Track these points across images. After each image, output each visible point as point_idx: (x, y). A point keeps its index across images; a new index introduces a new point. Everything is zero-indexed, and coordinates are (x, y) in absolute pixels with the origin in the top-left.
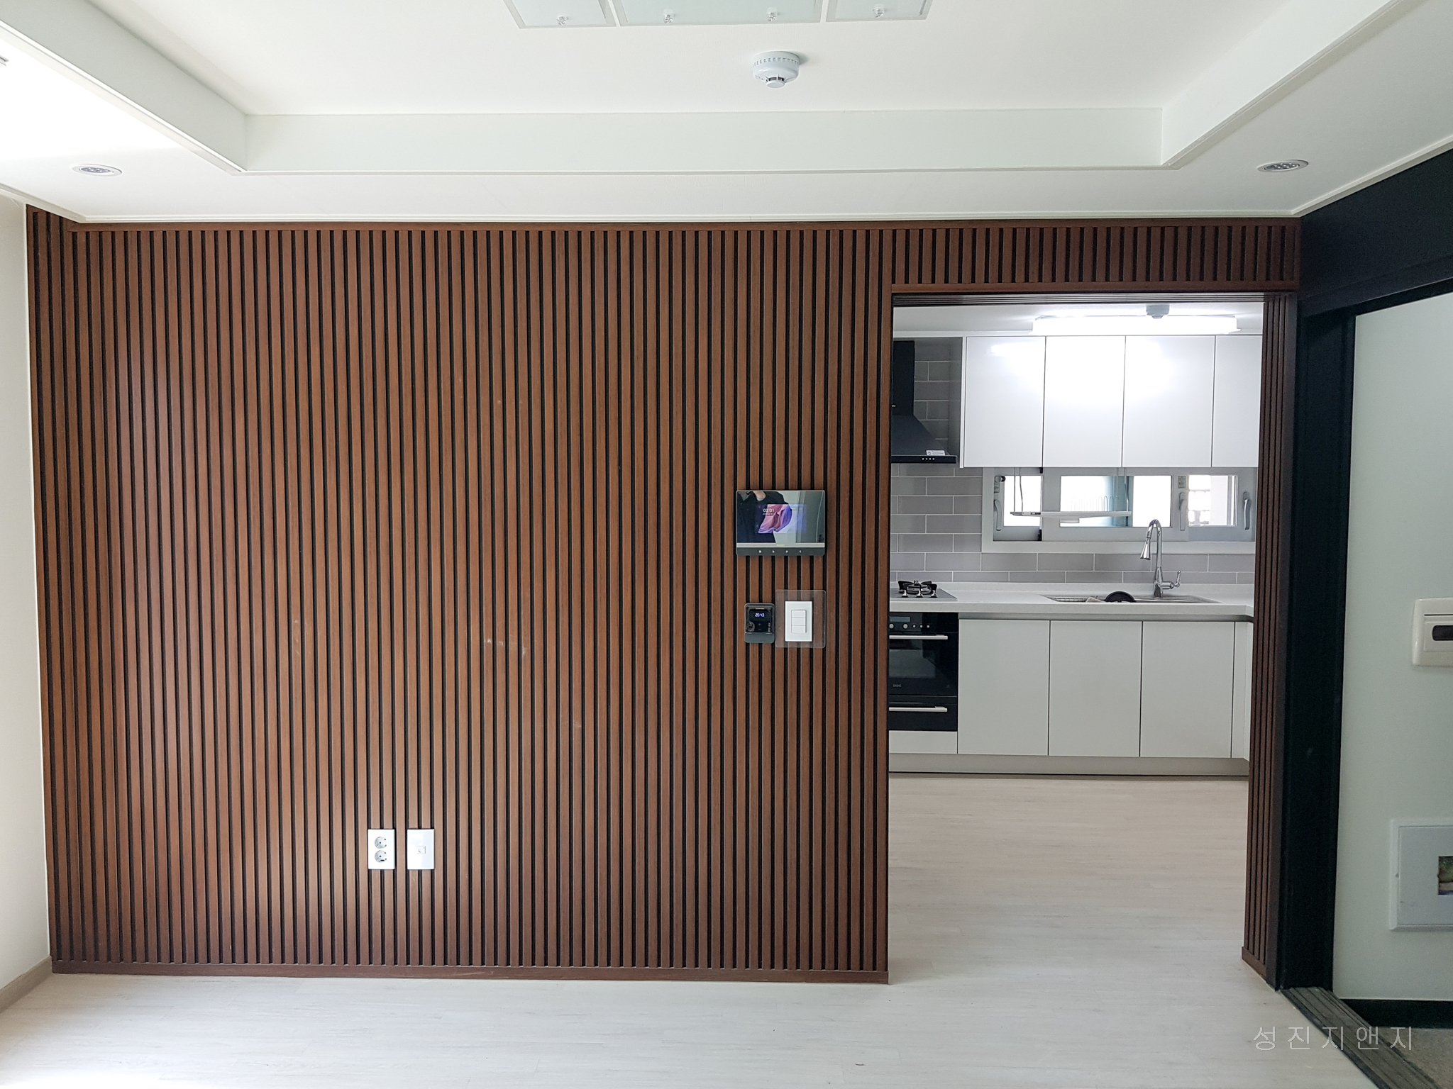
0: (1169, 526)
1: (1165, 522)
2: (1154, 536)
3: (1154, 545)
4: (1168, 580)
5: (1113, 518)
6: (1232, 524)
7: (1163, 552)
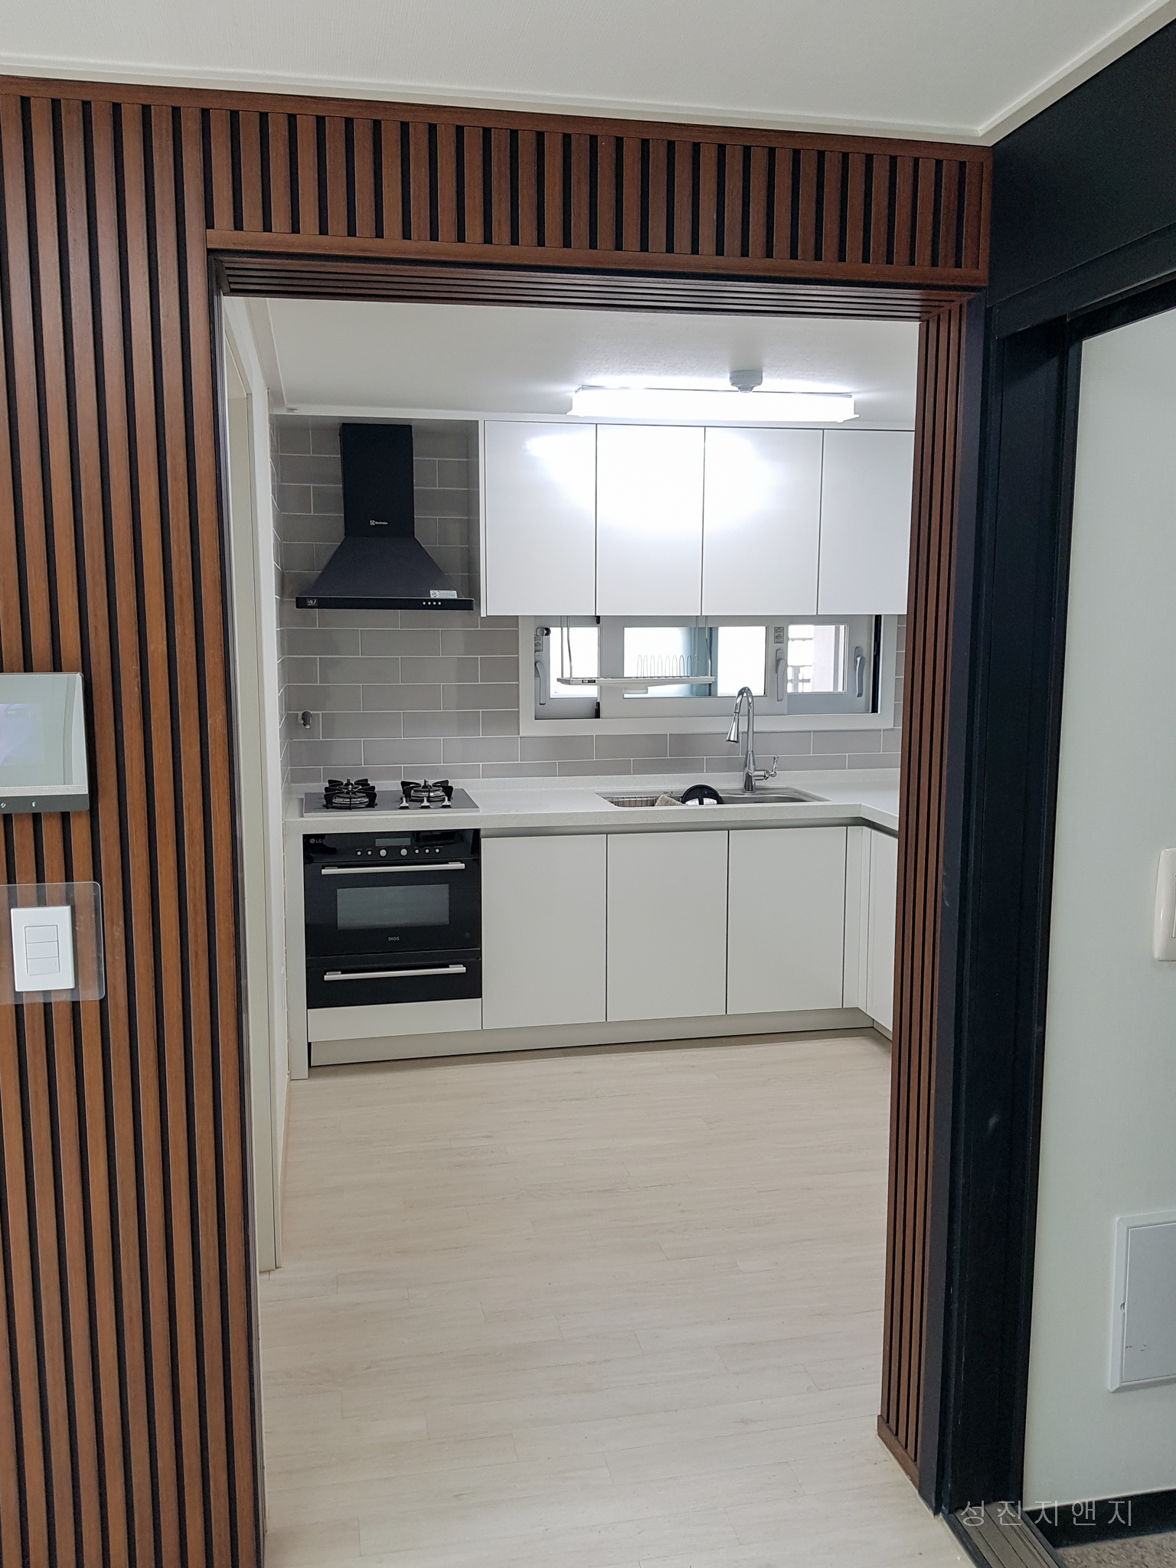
0: (763, 694)
1: (758, 689)
2: (744, 709)
3: (744, 721)
4: (763, 768)
5: (692, 686)
6: (840, 689)
7: (755, 730)
